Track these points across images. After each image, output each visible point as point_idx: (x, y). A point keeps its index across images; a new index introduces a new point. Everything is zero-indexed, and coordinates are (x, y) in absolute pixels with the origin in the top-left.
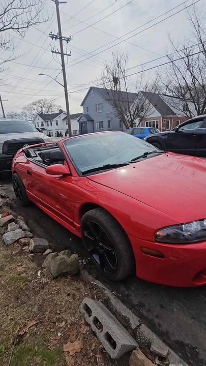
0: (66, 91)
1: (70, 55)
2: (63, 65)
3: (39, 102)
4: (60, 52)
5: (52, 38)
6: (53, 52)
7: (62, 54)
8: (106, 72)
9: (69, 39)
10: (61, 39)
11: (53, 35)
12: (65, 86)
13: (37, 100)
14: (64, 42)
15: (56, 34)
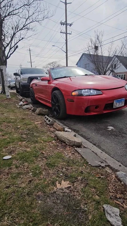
0: (67, 55)
1: (71, 34)
2: (66, 40)
3: (52, 63)
4: (65, 32)
5: (62, 24)
6: (61, 32)
7: (66, 33)
8: (90, 43)
9: (71, 24)
10: (66, 24)
11: (62, 23)
12: (67, 53)
13: (51, 62)
14: (68, 26)
15: (64, 22)
